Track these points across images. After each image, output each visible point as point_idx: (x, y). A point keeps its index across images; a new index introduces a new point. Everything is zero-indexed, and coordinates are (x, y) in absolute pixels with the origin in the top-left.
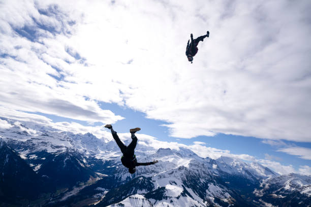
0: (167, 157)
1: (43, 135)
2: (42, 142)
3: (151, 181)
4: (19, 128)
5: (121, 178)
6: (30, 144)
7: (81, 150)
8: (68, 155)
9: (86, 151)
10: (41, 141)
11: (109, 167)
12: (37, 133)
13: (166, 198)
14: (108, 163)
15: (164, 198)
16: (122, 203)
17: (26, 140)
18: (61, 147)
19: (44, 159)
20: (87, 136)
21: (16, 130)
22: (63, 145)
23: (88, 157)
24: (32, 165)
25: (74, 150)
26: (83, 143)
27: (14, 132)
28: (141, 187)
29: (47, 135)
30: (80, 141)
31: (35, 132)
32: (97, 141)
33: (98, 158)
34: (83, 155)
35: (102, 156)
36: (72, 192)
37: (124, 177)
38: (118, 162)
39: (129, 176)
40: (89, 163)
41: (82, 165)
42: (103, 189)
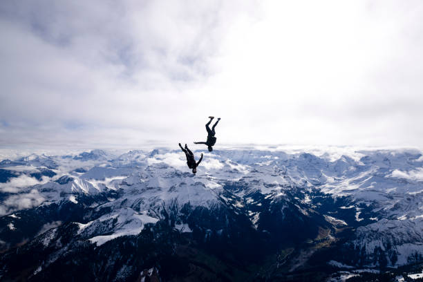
1: (252, 172)
2: (254, 181)
4: (229, 166)
6: (244, 184)
7: (299, 183)
8: (285, 201)
9: (306, 182)
10: (252, 179)
11: (344, 208)
12: (247, 168)
14: (342, 201)
17: (238, 179)
18: (274, 185)
19: (260, 205)
20: (304, 159)
21: (227, 169)
22: (276, 182)
23: (310, 190)
24: (251, 213)
25: (290, 187)
26: (300, 170)
27: (227, 171)
29: (257, 171)
30: (295, 168)
31: (244, 168)
32: (318, 163)
33: (325, 191)
34: (303, 189)
35: (331, 189)
36: (300, 259)
37: (371, 247)
38: (358, 200)
39: (378, 246)
40: (314, 202)
41: (304, 212)
42: (339, 265)
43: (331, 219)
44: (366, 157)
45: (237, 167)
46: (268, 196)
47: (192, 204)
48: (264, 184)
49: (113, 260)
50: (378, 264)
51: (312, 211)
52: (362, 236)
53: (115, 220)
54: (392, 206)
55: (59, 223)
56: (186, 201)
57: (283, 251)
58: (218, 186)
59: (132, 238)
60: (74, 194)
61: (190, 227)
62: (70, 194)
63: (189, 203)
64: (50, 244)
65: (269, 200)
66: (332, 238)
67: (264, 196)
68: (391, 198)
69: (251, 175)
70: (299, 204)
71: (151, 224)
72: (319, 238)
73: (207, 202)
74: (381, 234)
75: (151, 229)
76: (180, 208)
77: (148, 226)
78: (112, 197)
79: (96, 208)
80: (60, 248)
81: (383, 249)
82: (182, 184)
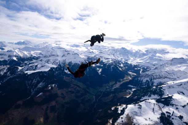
0: (179, 65)
1: (100, 53)
3: (162, 90)
4: (89, 50)
5: (142, 80)
6: (96, 58)
7: (119, 59)
8: (113, 64)
9: (122, 59)
10: (99, 56)
11: (136, 69)
12: (97, 52)
13: (173, 105)
14: (135, 66)
15: (171, 105)
16: (140, 104)
17: (93, 56)
18: (109, 59)
19: (102, 66)
20: (122, 50)
22: (110, 57)
23: (123, 62)
24: (98, 69)
25: (115, 60)
26: (120, 54)
27: (88, 52)
28: (155, 93)
29: (102, 53)
30: (118, 53)
31: (96, 51)
32: (128, 52)
33: (129, 63)
34: (121, 61)
35: (132, 62)
36: (117, 85)
37: (144, 80)
38: (142, 66)
39: (147, 80)
40: (125, 66)
41: (120, 69)
42: (132, 86)
43: (130, 73)
44: (147, 50)
45: (93, 51)
47: (72, 62)
48: (105, 58)
49: (36, 80)
50: (146, 86)
51: (124, 69)
52: (142, 76)
53: (37, 66)
54: (155, 68)
55: (8, 66)
56: (70, 61)
57: (110, 83)
58: (84, 57)
62: (13, 56)
63: (71, 62)
65: (106, 64)
66: (130, 78)
67: (104, 63)
68: (154, 65)
69: (99, 54)
70: (119, 66)
71: (54, 68)
72: (125, 78)
73: (80, 61)
74: (149, 75)
75: (54, 70)
76: (67, 63)
78: (35, 59)
79: (27, 63)
80: (10, 76)
81: (149, 81)
82: (68, 53)
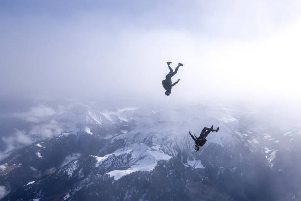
46: (287, 133)
59: (147, 174)
60: (89, 125)
61: (202, 163)
64: (73, 175)
77: (161, 163)
